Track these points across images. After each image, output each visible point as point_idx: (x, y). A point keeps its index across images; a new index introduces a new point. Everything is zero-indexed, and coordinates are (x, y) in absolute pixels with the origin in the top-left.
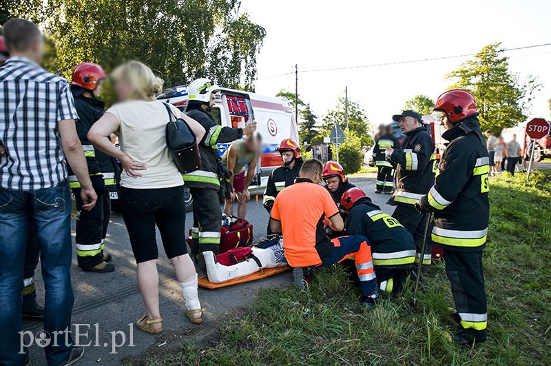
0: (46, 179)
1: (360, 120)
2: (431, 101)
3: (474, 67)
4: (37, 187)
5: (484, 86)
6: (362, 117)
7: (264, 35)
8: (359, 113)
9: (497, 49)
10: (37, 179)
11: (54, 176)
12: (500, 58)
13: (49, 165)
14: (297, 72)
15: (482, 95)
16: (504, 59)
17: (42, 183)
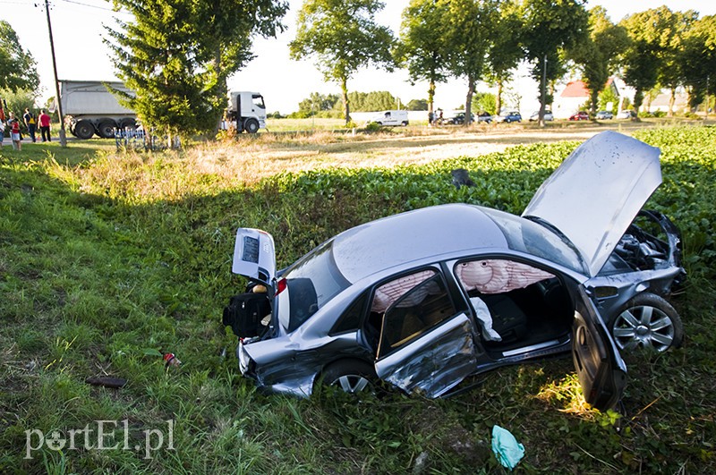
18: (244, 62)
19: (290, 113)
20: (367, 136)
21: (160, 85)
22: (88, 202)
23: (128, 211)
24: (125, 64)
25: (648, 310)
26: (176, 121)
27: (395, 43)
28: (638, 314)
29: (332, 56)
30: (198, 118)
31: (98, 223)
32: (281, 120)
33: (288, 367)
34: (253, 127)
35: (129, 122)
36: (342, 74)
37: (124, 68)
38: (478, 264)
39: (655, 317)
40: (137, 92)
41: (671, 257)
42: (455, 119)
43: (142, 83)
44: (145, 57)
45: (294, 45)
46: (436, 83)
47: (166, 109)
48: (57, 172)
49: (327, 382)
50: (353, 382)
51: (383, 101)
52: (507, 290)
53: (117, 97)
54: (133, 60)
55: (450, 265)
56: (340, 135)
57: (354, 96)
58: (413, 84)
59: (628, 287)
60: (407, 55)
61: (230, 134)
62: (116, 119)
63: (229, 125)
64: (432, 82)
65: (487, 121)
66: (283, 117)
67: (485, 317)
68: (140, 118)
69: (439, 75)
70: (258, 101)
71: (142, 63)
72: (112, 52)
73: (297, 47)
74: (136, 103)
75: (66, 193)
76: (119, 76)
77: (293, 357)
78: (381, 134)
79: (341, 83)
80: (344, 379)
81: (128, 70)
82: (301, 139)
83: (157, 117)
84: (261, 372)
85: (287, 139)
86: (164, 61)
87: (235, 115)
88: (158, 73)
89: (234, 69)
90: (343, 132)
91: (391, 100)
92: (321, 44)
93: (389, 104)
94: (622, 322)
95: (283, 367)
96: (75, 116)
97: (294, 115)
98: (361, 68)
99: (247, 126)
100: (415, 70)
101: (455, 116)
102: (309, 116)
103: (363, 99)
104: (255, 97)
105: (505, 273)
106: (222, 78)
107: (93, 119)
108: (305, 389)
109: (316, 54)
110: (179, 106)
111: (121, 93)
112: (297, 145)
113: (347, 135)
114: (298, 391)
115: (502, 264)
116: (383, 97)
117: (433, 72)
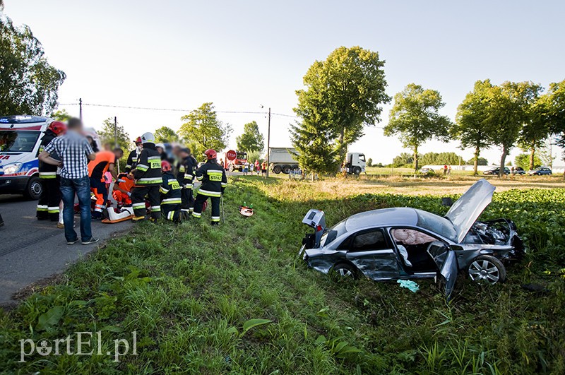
0: (78, 175)
1: (123, 140)
2: (172, 132)
3: (198, 114)
4: (74, 178)
5: (204, 126)
6: (126, 138)
7: (64, 78)
8: (123, 135)
9: (211, 106)
10: (74, 175)
11: (82, 174)
12: (212, 111)
13: (80, 170)
14: (80, 104)
15: (203, 132)
16: (214, 112)
17: (76, 177)
18: (357, 138)
19: (387, 164)
20: (423, 179)
21: (311, 150)
22: (271, 200)
23: (285, 205)
24: (297, 140)
25: (486, 262)
26: (317, 167)
27: (450, 126)
28: (481, 264)
29: (409, 133)
30: (327, 166)
31: (273, 209)
32: (382, 168)
33: (321, 261)
34: (358, 171)
35: (296, 167)
36: (415, 143)
37: (296, 143)
38: (401, 230)
39: (490, 266)
40: (300, 153)
41: (510, 241)
42: (493, 171)
43: (303, 148)
44: (306, 137)
45: (386, 128)
46: (480, 149)
47: (312, 161)
48: (263, 188)
49: (335, 270)
50: (345, 272)
51: (449, 159)
52: (414, 243)
53: (292, 155)
54: (300, 139)
55: (388, 229)
56: (407, 178)
57: (429, 156)
58: (463, 149)
59: (476, 250)
60: (460, 132)
61: (343, 174)
62: (291, 165)
63: (344, 170)
64: (478, 149)
65: (520, 173)
66: (383, 167)
67: (405, 255)
68: (300, 165)
69: (483, 143)
70: (362, 158)
71: (304, 140)
72: (292, 136)
73: (389, 130)
74: (300, 158)
75: (264, 196)
76: (294, 146)
77: (322, 256)
78: (433, 179)
79: (414, 148)
80: (341, 270)
81: (298, 144)
82: (382, 179)
83: (308, 165)
84: (310, 260)
85: (374, 178)
86: (313, 139)
87: (349, 165)
88: (311, 145)
89: (351, 141)
90: (408, 176)
91: (455, 158)
92: (402, 127)
93: (453, 161)
94: (473, 267)
95: (318, 261)
96: (274, 163)
97: (390, 166)
98: (427, 140)
99: (354, 171)
100: (465, 141)
101: (493, 169)
102: (399, 166)
103: (435, 157)
104: (360, 156)
105: (413, 236)
106: (345, 146)
107: (282, 165)
108: (326, 271)
109: (400, 133)
110: (318, 160)
111: (294, 153)
112: (379, 182)
113: (411, 178)
114: (323, 271)
115: (412, 231)
116: (449, 156)
117: (479, 142)
